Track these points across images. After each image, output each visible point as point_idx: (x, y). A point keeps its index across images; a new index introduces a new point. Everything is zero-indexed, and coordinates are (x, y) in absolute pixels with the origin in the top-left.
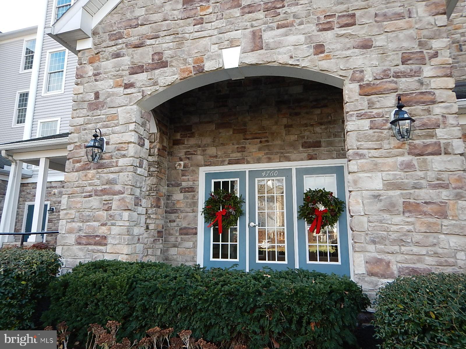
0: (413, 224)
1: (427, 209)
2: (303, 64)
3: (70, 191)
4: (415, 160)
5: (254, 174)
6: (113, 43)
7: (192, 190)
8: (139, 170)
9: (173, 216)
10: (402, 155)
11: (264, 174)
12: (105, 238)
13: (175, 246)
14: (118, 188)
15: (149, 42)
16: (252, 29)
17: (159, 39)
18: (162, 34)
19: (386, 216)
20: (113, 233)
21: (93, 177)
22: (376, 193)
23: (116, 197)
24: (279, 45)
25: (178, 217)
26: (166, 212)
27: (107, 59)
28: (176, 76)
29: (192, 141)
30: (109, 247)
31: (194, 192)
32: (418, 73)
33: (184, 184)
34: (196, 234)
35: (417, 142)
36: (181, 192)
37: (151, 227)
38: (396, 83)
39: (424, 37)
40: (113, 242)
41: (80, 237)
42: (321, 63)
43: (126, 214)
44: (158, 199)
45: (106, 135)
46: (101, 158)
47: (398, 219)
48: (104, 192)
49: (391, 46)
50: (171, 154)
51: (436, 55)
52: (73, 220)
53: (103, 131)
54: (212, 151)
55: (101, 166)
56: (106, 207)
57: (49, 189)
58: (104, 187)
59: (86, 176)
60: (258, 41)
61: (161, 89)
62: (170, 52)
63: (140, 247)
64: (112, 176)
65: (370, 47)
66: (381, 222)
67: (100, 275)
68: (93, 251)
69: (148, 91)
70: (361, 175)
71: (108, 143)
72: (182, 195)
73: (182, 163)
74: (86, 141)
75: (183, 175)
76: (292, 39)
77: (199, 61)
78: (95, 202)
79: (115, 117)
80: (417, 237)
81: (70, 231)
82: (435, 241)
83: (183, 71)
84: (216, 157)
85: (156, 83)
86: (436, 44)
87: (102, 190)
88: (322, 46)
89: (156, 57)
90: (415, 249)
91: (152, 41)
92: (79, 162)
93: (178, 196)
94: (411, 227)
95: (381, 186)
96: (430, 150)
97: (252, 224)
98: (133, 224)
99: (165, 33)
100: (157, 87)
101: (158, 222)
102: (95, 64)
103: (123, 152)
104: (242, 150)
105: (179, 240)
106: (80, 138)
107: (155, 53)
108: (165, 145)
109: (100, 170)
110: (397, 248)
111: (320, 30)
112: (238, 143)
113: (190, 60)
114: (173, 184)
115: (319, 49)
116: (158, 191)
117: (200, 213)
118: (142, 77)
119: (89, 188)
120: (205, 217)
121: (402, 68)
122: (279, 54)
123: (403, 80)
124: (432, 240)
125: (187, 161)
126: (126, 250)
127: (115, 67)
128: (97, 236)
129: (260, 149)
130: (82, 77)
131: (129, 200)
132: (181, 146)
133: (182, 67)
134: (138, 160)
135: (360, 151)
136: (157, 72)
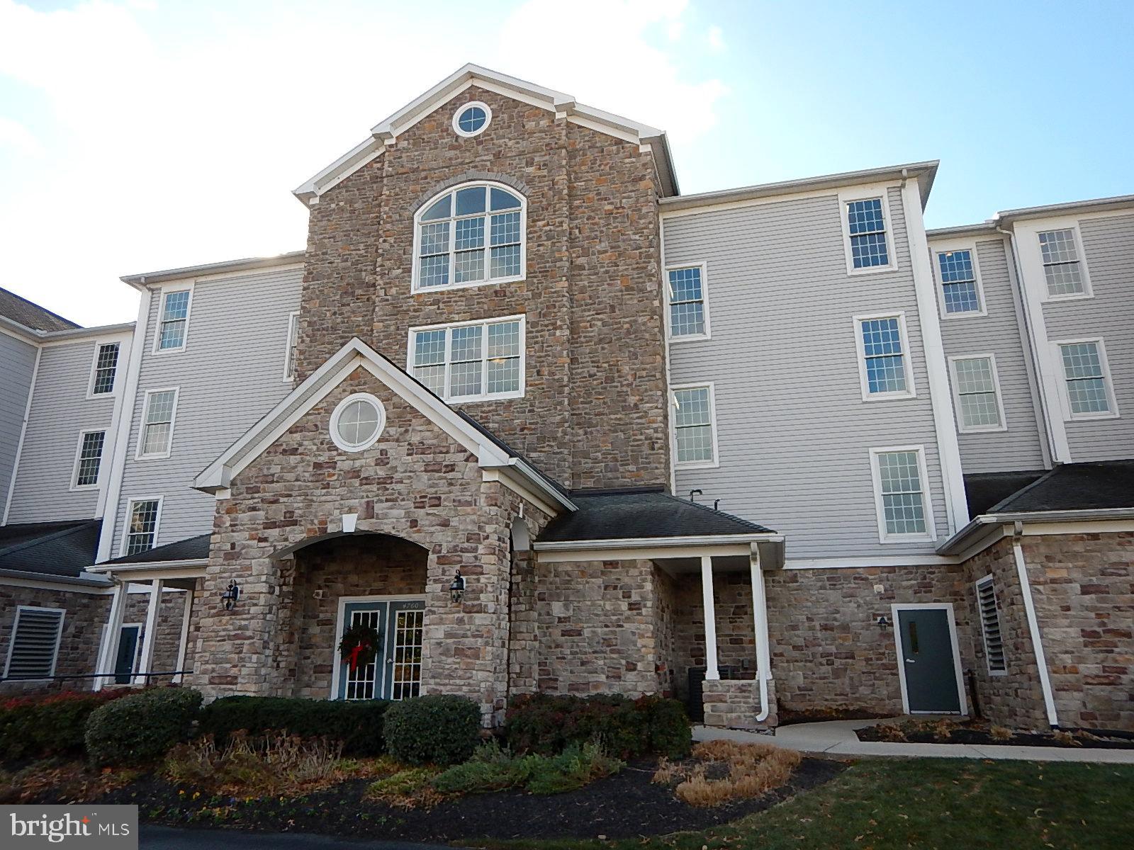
0: (459, 663)
1: (469, 652)
2: (402, 535)
3: (205, 635)
4: (466, 616)
5: (395, 606)
6: (249, 496)
7: (330, 623)
8: (268, 617)
9: (308, 652)
10: (459, 612)
11: (404, 606)
12: (236, 678)
13: (308, 686)
14: (249, 633)
15: (282, 500)
16: (367, 500)
17: (292, 498)
18: (294, 493)
19: (444, 658)
20: (243, 673)
21: (227, 622)
22: (439, 641)
23: (247, 642)
24: (386, 516)
25: (313, 653)
26: (301, 647)
27: (244, 512)
28: (305, 535)
29: (333, 567)
30: (239, 685)
31: (332, 624)
32: (476, 549)
33: (322, 616)
34: (331, 672)
35: (469, 603)
36: (318, 625)
37: (282, 665)
38: (461, 556)
39: (483, 522)
40: (243, 681)
41: (213, 677)
42: (414, 535)
43: (255, 657)
44: (292, 634)
45: (239, 584)
46: (235, 606)
47: (450, 660)
48: (236, 637)
49: (461, 527)
50: (309, 581)
51: (487, 537)
52: (207, 662)
53: (238, 580)
54: (354, 579)
55: (235, 613)
56: (238, 651)
57: (142, 604)
58: (236, 632)
59: (220, 621)
60: (370, 510)
61: (291, 545)
62: (300, 512)
63: (266, 686)
64: (243, 623)
65: (448, 526)
66: (439, 662)
67: (234, 704)
68: (224, 689)
69: (280, 546)
70: (432, 627)
71: (241, 592)
72: (319, 628)
73: (321, 592)
74: (222, 589)
75: (321, 606)
76: (395, 512)
77: (324, 523)
78: (227, 646)
79: (249, 568)
80: (460, 673)
81: (205, 672)
82: (470, 675)
83: (310, 530)
84: (357, 586)
85: (286, 540)
86: (489, 529)
87: (234, 636)
88: (417, 521)
89: (288, 515)
90: (458, 681)
91: (285, 499)
92: (215, 608)
93: (315, 630)
94: (457, 666)
95: (442, 636)
96: (475, 609)
97: (390, 660)
98: (260, 665)
99: (297, 493)
100: (286, 543)
101: (289, 659)
102: (233, 515)
103: (255, 601)
104: (385, 579)
105: (313, 679)
106: (215, 586)
107: (288, 512)
108: (302, 571)
109: (233, 617)
110: (447, 681)
111: (415, 508)
112: (381, 571)
113: (316, 522)
114: (310, 615)
115: (414, 523)
116: (291, 625)
117: (336, 648)
118: (274, 533)
119: (222, 633)
120: (342, 653)
121: (466, 545)
122: (386, 524)
123: (466, 554)
124: (468, 675)
125: (326, 590)
126: (253, 688)
127: (250, 520)
128: (229, 676)
129: (402, 579)
130: (219, 526)
131: (258, 644)
132: (321, 572)
133: (309, 526)
134: (268, 608)
135: (433, 609)
136: (288, 529)
